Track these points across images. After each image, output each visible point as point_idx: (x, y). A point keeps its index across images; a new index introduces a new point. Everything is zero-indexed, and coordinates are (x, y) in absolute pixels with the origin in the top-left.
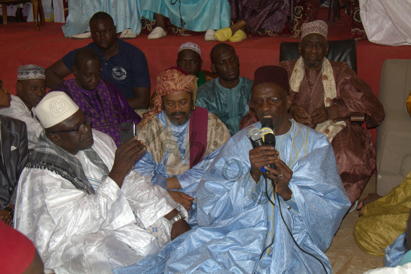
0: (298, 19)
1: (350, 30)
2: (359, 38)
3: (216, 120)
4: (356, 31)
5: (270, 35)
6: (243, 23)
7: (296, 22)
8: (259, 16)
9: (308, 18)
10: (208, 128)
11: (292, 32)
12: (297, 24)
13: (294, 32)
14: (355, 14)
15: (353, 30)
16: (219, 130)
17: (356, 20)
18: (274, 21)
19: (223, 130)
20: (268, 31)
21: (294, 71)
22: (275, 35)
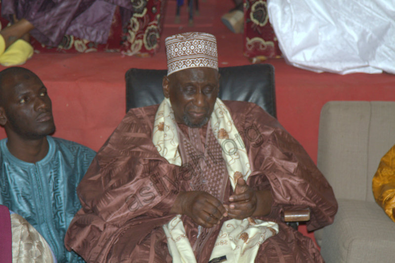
0: (138, 19)
1: (245, 42)
2: (262, 58)
3: (28, 228)
4: (257, 44)
5: (80, 50)
6: (26, 24)
7: (134, 25)
8: (57, 11)
9: (158, 16)
10: (14, 244)
11: (126, 44)
12: (137, 29)
13: (130, 44)
14: (253, 9)
15: (250, 42)
16: (35, 248)
17: (256, 22)
18: (89, 19)
19: (40, 246)
20: (77, 43)
21: (156, 129)
22: (91, 50)
